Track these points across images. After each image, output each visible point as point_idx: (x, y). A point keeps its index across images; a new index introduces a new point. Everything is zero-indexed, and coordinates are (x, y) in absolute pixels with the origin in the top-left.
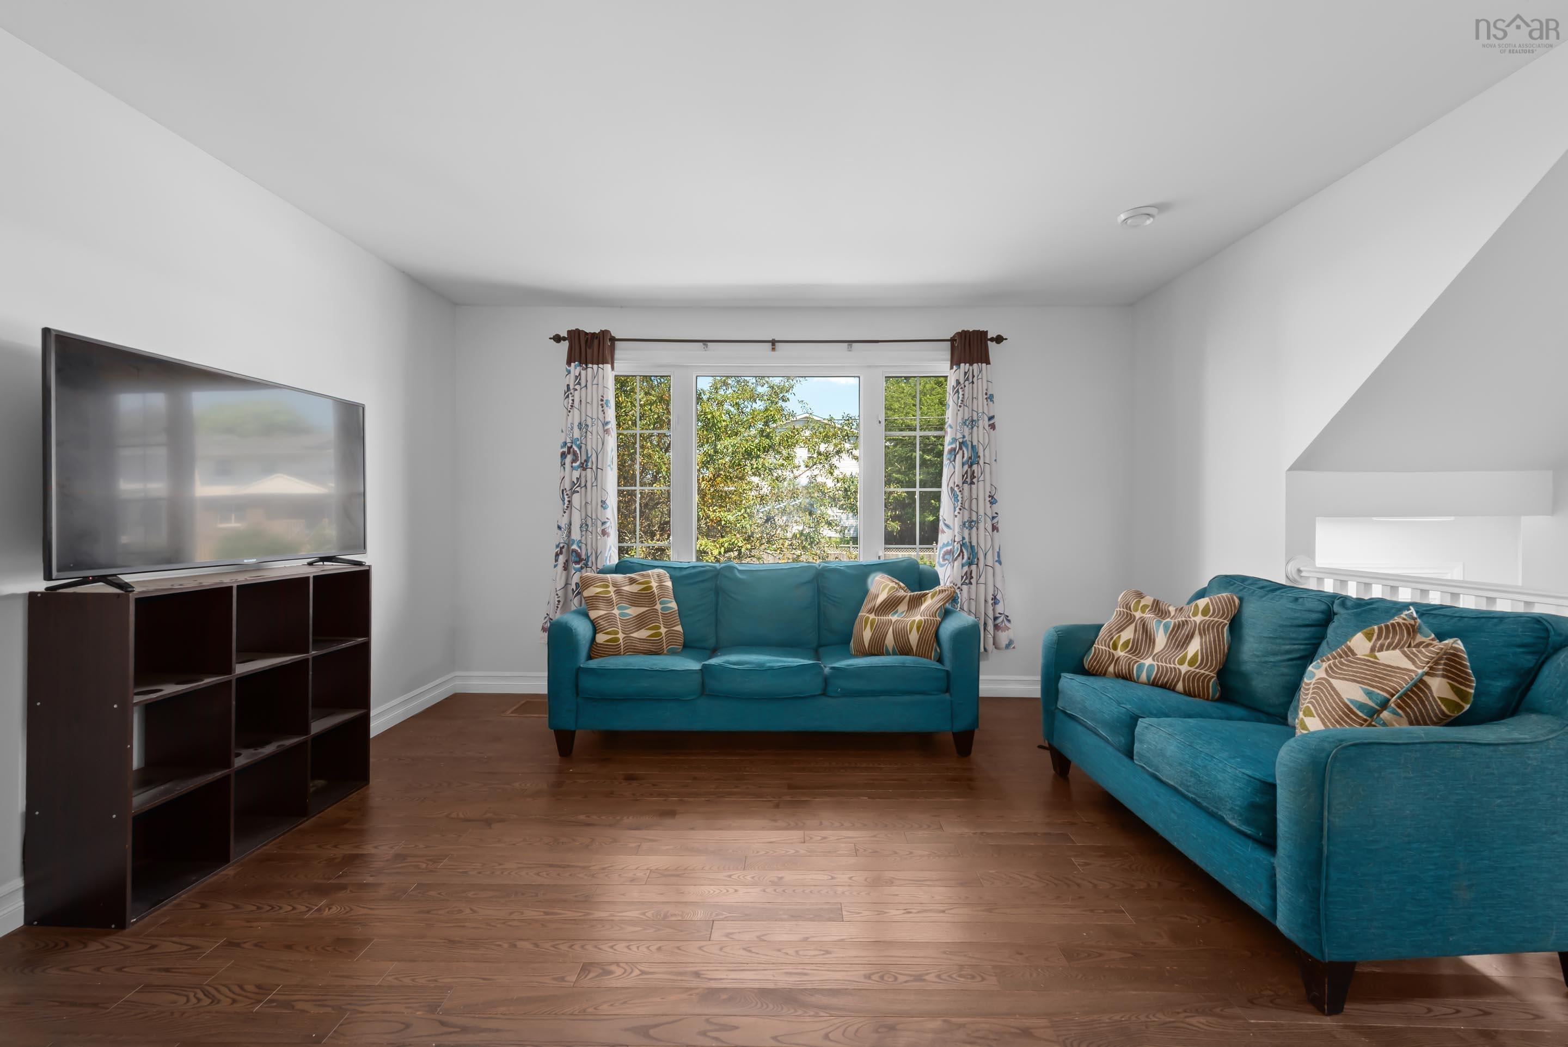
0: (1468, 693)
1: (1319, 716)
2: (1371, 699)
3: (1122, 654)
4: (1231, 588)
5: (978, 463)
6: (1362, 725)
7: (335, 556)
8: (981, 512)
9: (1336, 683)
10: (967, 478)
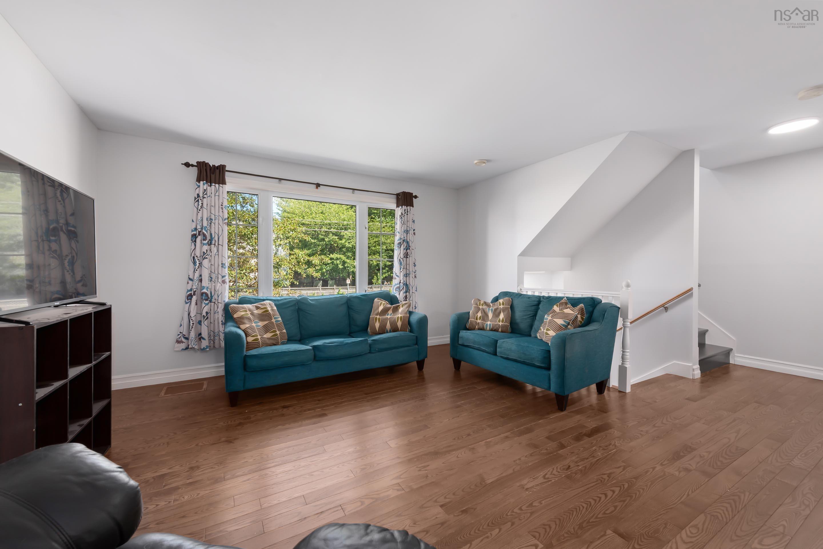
0: (584, 318)
1: (552, 330)
2: (565, 323)
3: (480, 321)
4: (507, 296)
5: (409, 249)
6: (564, 330)
7: (84, 300)
8: (411, 270)
9: (555, 320)
10: (405, 255)
